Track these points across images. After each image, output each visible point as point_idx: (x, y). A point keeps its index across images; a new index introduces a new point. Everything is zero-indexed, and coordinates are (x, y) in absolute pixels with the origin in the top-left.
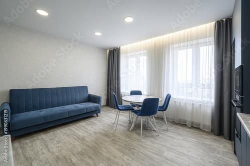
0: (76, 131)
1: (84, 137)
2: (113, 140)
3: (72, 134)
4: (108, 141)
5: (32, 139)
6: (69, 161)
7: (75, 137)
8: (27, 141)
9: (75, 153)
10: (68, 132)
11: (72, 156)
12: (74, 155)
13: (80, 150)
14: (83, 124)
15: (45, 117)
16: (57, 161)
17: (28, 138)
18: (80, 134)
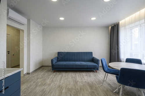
0: (77, 77)
1: (78, 82)
2: (93, 92)
3: (74, 78)
4: (88, 91)
5: (60, 73)
6: (62, 90)
7: (74, 80)
8: (58, 74)
9: (67, 87)
10: (74, 76)
11: (65, 89)
12: (66, 89)
13: (70, 88)
14: (84, 74)
15: (65, 65)
16: (58, 87)
17: (59, 72)
18: (78, 79)
